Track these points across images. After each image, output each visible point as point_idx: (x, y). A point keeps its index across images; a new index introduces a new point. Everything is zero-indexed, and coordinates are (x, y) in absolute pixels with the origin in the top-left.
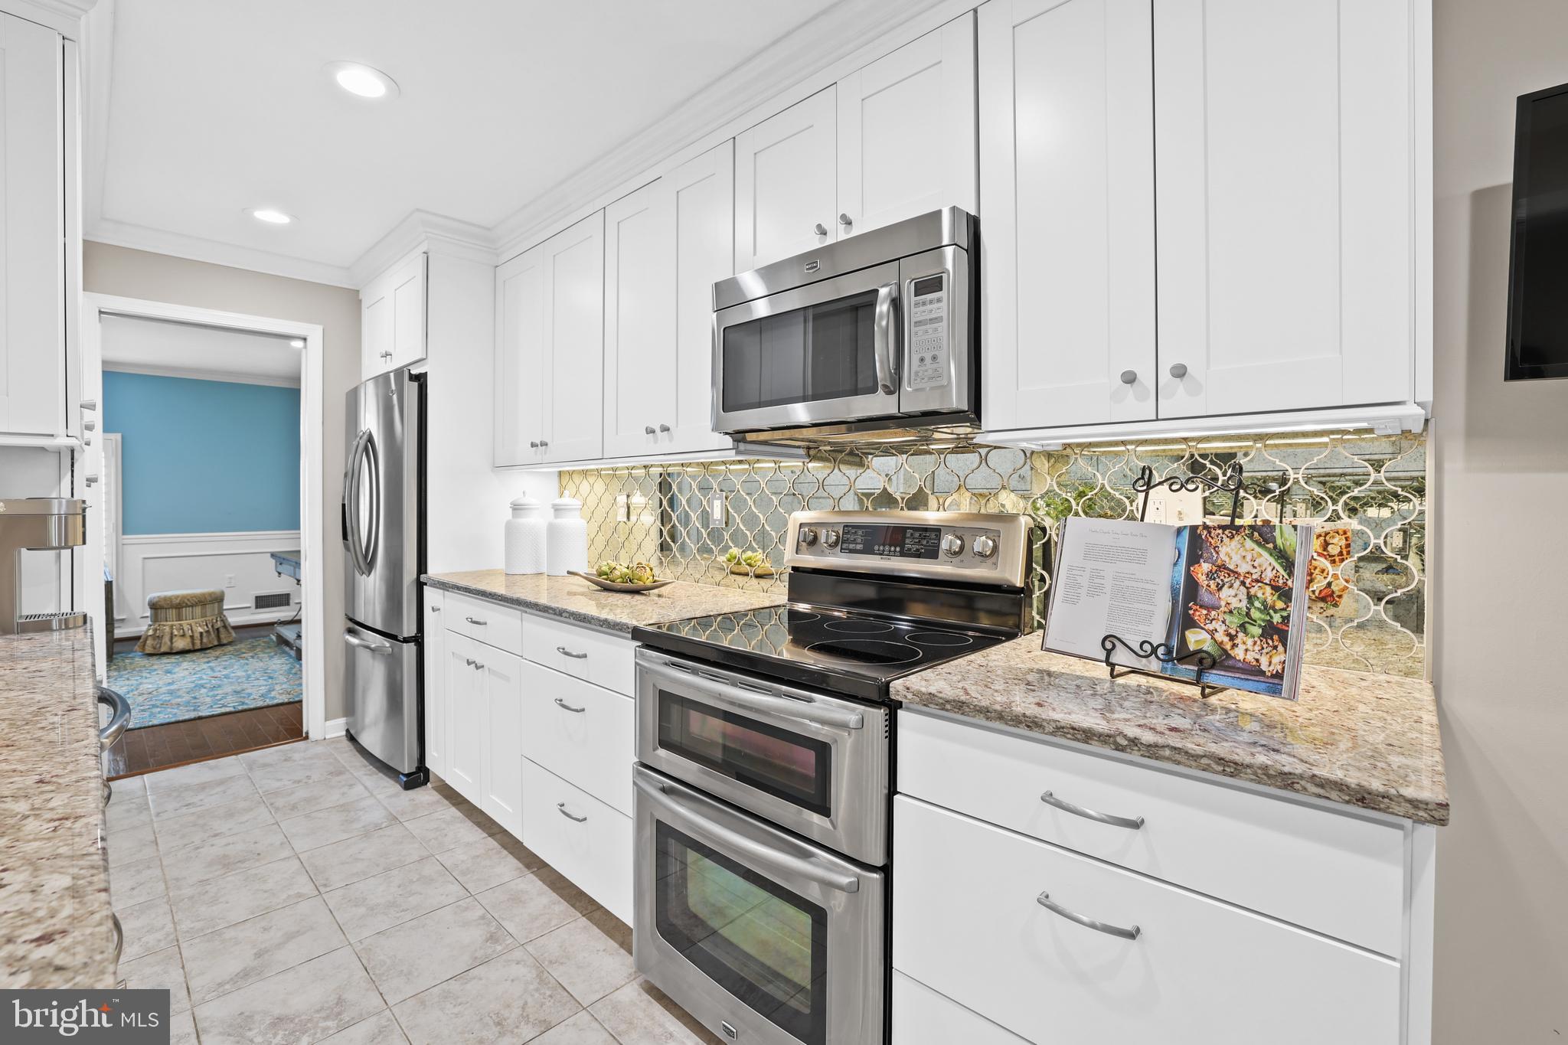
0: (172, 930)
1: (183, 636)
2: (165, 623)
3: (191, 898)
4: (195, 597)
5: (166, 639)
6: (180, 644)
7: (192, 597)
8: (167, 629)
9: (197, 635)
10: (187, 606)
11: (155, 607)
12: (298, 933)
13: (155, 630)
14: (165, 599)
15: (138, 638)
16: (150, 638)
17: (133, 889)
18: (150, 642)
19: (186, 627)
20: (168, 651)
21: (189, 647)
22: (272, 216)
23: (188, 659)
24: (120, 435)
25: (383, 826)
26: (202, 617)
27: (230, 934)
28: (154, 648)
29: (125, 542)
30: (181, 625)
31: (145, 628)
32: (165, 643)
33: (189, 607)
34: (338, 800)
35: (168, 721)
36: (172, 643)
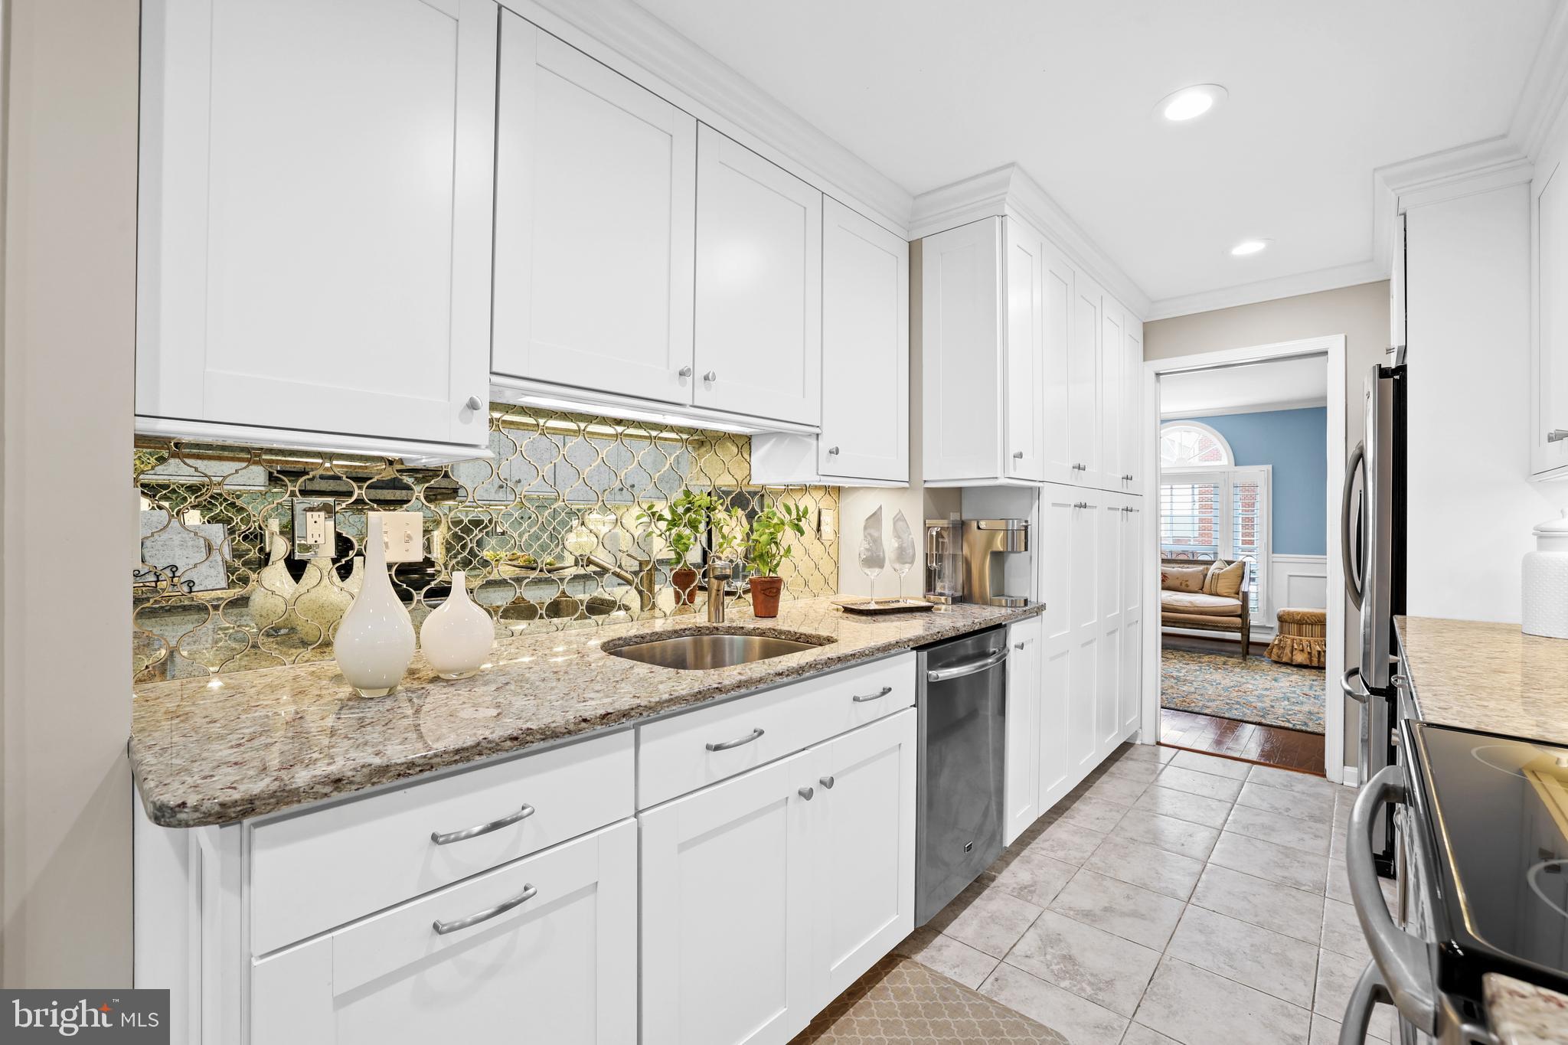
0: (1087, 857)
1: (1303, 651)
2: (1288, 636)
3: (1116, 845)
4: (1315, 616)
5: (1288, 650)
6: (1300, 658)
7: (1311, 616)
8: (1289, 642)
9: (1315, 653)
10: (1307, 623)
11: (1282, 619)
12: (1142, 917)
13: (1280, 641)
14: (1289, 613)
15: (1267, 645)
16: (1276, 647)
17: (1098, 819)
18: (1275, 650)
19: (1305, 644)
20: (1289, 662)
21: (1307, 662)
22: (1249, 248)
23: (1301, 673)
24: (1271, 466)
25: (1303, 888)
26: (1321, 637)
27: (1108, 883)
28: (1279, 657)
29: (1274, 560)
30: (1301, 640)
31: (1272, 637)
32: (1287, 654)
33: (1309, 624)
34: (1289, 842)
35: (1235, 717)
36: (1292, 656)
